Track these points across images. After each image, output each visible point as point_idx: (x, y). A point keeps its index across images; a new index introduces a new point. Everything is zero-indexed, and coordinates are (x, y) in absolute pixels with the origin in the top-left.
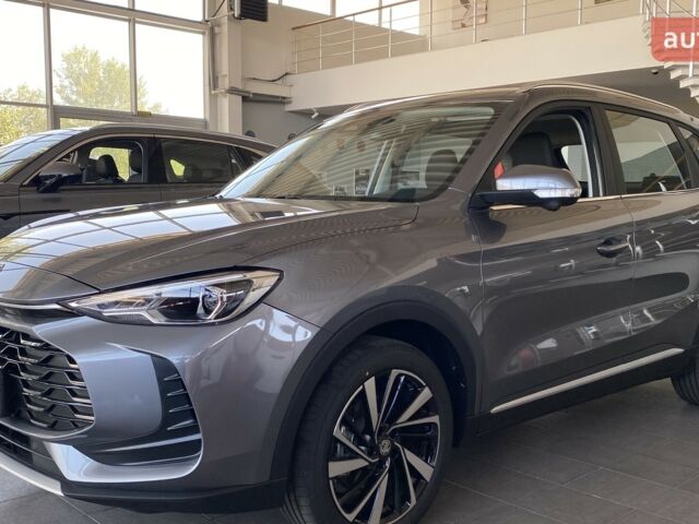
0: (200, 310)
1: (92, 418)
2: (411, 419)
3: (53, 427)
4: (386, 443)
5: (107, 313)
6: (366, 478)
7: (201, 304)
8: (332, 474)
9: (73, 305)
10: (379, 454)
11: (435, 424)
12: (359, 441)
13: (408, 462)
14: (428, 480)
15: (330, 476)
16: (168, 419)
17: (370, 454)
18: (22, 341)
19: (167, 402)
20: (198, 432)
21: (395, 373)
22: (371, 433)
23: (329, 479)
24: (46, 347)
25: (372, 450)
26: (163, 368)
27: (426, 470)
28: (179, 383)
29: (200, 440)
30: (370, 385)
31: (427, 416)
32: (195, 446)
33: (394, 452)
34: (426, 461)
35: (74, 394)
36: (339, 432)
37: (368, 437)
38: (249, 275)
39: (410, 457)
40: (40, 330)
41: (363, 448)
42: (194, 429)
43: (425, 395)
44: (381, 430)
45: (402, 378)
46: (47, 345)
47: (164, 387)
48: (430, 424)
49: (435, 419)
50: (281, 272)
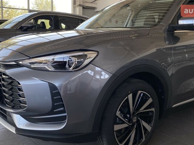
0: (67, 66)
1: (26, 105)
2: (144, 109)
3: (13, 108)
4: (135, 118)
5: (33, 66)
6: (128, 131)
7: (67, 64)
8: (115, 129)
9: (21, 63)
10: (132, 122)
11: (153, 111)
12: (125, 117)
13: (143, 125)
14: (149, 131)
15: (115, 130)
16: (54, 107)
17: (129, 122)
18: (3, 76)
19: (54, 101)
20: (65, 113)
21: (140, 92)
22: (130, 114)
23: (114, 131)
24: (10, 78)
25: (130, 120)
26: (53, 88)
27: (149, 128)
28: (58, 94)
29: (66, 116)
30: (130, 96)
31: (150, 108)
32: (64, 118)
33: (138, 121)
34: (149, 124)
35: (20, 96)
36: (118, 113)
37: (128, 116)
38: (86, 53)
39: (144, 123)
40: (9, 72)
41: (126, 120)
42: (63, 112)
43: (150, 101)
44: (134, 113)
45: (142, 94)
46: (11, 77)
47: (53, 95)
48: (151, 111)
49: (153, 109)
50: (98, 52)
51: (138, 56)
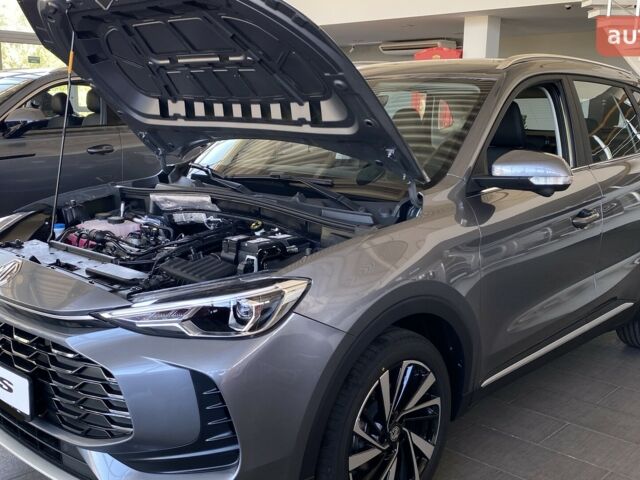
0: (232, 320)
1: (132, 430)
2: (417, 405)
3: (87, 434)
4: (396, 429)
5: (140, 324)
6: (379, 464)
7: (232, 313)
8: (352, 467)
9: (106, 315)
10: (389, 441)
11: (436, 406)
12: (371, 430)
13: (414, 445)
14: (429, 458)
15: (351, 469)
16: (206, 431)
17: (381, 442)
18: (53, 350)
19: (205, 415)
20: (236, 443)
21: (406, 363)
22: (383, 422)
23: (349, 472)
24: (80, 358)
25: (384, 437)
26: (201, 381)
27: (427, 449)
29: (237, 451)
30: (385, 378)
31: (429, 399)
32: (233, 455)
33: (403, 436)
34: (427, 440)
35: (110, 405)
36: (358, 428)
37: (379, 425)
38: (280, 286)
39: (417, 440)
40: (76, 342)
41: (377, 438)
42: (232, 441)
43: (430, 380)
44: (393, 417)
45: (410, 369)
46: (80, 356)
47: (202, 401)
48: (431, 407)
49: (437, 401)
50: (310, 279)
51: (397, 268)
